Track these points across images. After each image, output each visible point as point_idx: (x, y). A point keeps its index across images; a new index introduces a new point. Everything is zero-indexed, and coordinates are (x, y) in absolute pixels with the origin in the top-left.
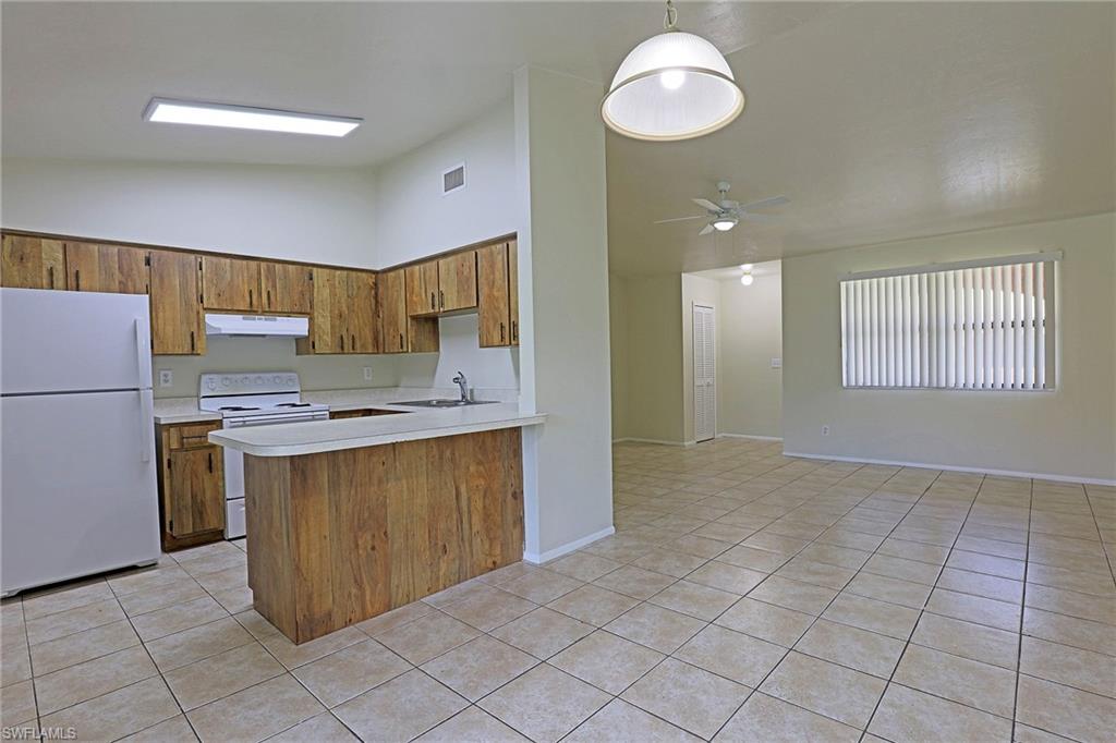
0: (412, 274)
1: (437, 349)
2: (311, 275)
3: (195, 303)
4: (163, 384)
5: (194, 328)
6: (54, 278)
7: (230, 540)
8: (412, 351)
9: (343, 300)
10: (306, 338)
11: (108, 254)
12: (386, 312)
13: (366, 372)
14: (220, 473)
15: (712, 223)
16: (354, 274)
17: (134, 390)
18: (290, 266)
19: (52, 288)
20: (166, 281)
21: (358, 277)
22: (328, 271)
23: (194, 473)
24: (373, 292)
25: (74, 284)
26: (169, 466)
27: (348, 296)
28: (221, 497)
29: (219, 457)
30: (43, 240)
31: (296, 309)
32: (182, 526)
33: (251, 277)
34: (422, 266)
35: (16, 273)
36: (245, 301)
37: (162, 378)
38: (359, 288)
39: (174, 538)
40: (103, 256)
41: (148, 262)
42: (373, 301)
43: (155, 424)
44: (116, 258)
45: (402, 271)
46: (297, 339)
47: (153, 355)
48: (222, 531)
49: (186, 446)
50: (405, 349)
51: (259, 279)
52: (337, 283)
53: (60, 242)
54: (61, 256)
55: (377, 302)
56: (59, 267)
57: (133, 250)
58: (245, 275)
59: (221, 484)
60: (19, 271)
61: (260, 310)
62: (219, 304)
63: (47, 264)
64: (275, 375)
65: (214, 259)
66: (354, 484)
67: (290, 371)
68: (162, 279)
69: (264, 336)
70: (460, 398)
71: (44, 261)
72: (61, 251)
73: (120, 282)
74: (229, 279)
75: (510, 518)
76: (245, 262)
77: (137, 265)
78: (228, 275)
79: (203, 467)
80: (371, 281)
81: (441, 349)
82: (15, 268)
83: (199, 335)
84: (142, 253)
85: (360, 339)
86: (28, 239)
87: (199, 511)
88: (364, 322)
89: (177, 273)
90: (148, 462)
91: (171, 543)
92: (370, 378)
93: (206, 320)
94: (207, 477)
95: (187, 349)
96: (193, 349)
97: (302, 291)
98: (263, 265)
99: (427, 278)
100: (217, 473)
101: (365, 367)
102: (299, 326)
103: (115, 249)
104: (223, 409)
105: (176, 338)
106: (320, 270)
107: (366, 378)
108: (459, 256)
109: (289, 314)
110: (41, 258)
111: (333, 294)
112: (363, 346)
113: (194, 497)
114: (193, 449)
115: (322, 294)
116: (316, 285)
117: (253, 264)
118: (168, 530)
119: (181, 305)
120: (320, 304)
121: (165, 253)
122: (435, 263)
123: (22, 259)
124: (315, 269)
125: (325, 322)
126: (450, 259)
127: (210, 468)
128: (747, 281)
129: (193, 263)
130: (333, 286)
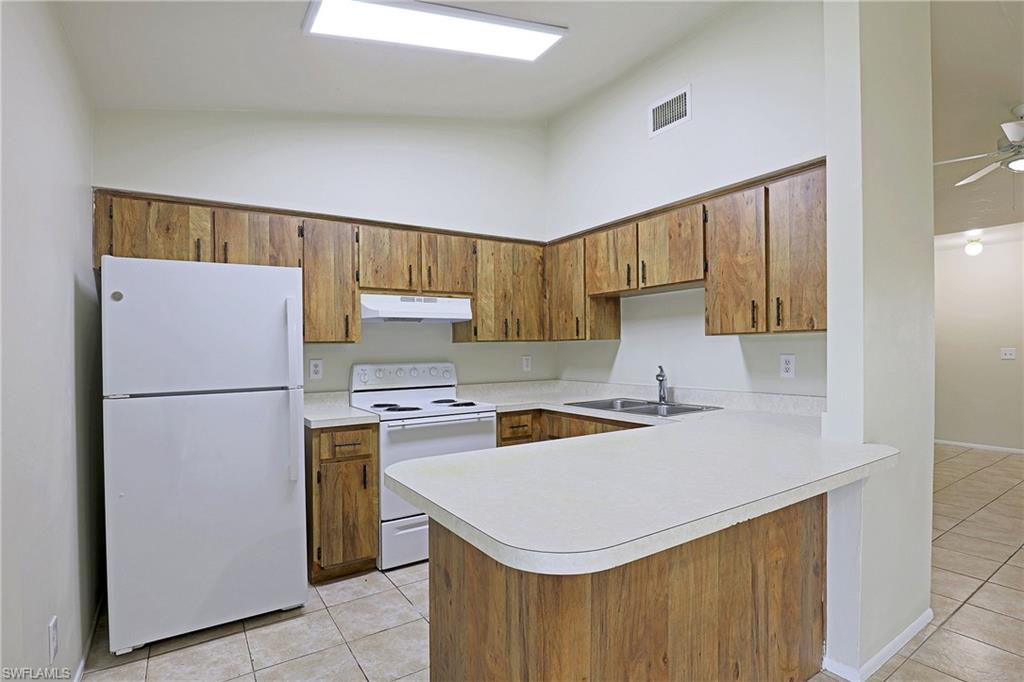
0: (595, 245)
1: (618, 336)
2: (475, 247)
3: (351, 281)
4: (313, 376)
5: (349, 312)
6: (201, 252)
7: (383, 571)
8: (591, 339)
9: (508, 279)
10: (468, 323)
11: (258, 224)
12: (555, 292)
13: (525, 363)
14: (375, 488)
15: (1006, 162)
16: (520, 246)
17: (282, 388)
18: (453, 238)
19: (199, 261)
20: (320, 255)
21: (524, 251)
22: (492, 243)
23: (347, 488)
24: (540, 268)
25: (222, 258)
26: (319, 481)
27: (514, 273)
28: (375, 518)
29: (375, 470)
30: (191, 207)
31: (459, 288)
32: (331, 553)
33: (411, 251)
34: (611, 232)
35: (161, 246)
36: (403, 278)
37: (312, 369)
38: (525, 263)
39: (323, 568)
40: (254, 225)
41: (301, 233)
42: (540, 278)
43: (305, 427)
44: (268, 229)
45: (580, 241)
46: (454, 324)
47: (304, 342)
48: (374, 561)
49: (338, 456)
50: (581, 336)
51: (420, 252)
52: (502, 257)
53: (209, 209)
54: (209, 226)
55: (544, 280)
56: (208, 239)
57: (286, 218)
58: (405, 248)
59: (375, 502)
60: (164, 243)
61: (419, 290)
62: (376, 282)
63: (194, 236)
64: (430, 365)
65: (373, 229)
66: (627, 581)
67: (446, 361)
68: (316, 253)
69: (420, 320)
70: (657, 400)
71: (192, 232)
72: (209, 220)
73: (270, 257)
74: (388, 252)
75: (810, 607)
76: (404, 233)
77: (289, 236)
78: (387, 247)
79: (356, 481)
80: (538, 255)
81: (622, 337)
82: (161, 240)
83: (353, 318)
84: (295, 223)
85: (525, 325)
86: (176, 206)
87: (350, 537)
88: (530, 302)
89: (332, 244)
90: (295, 481)
91: (320, 576)
92: (529, 369)
93: (362, 302)
94: (360, 494)
95: (341, 336)
96: (347, 336)
97: (465, 267)
98: (424, 235)
99: (619, 246)
100: (371, 489)
101: (523, 356)
102: (459, 309)
103: (266, 217)
104: (376, 406)
105: (329, 321)
106: (484, 242)
107: (525, 369)
108: (674, 213)
109: (450, 294)
110: (188, 228)
111: (497, 270)
112: (528, 332)
113: (345, 518)
114: (347, 459)
115: (486, 269)
116: (480, 261)
117: (413, 235)
118: (315, 559)
119: (335, 283)
120: (484, 282)
121: (320, 221)
122: (632, 226)
123: (168, 229)
124: (479, 241)
125: (488, 303)
126: (657, 219)
127: (365, 483)
128: (974, 250)
129: (350, 232)
130: (497, 262)
